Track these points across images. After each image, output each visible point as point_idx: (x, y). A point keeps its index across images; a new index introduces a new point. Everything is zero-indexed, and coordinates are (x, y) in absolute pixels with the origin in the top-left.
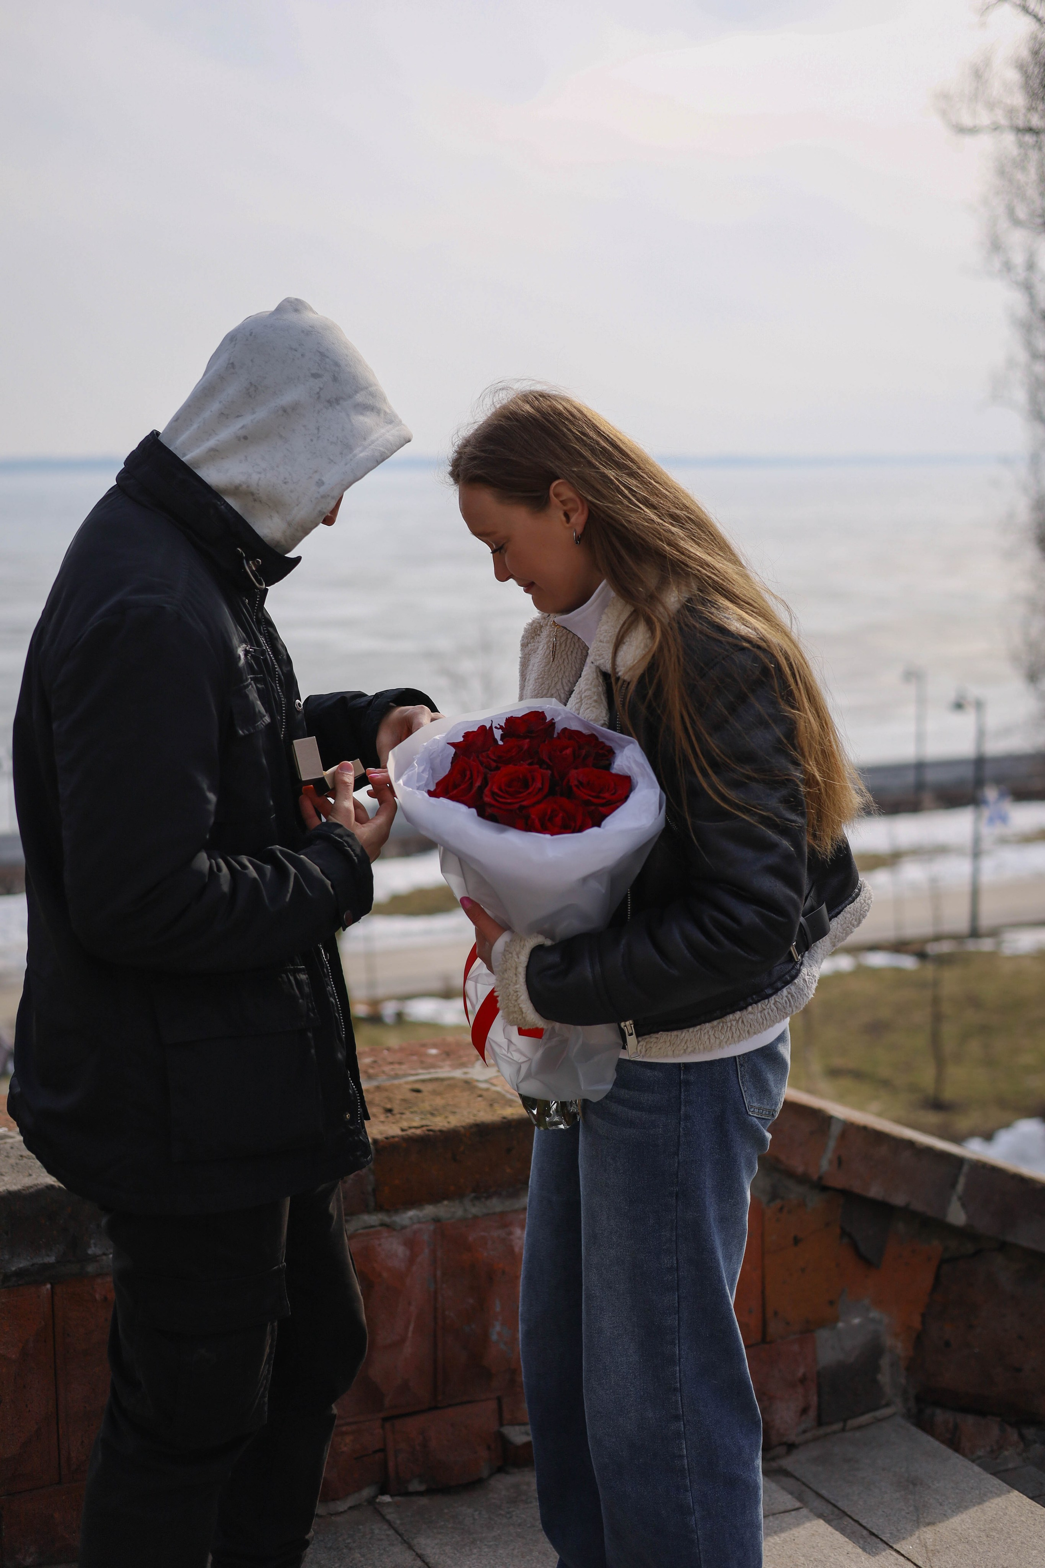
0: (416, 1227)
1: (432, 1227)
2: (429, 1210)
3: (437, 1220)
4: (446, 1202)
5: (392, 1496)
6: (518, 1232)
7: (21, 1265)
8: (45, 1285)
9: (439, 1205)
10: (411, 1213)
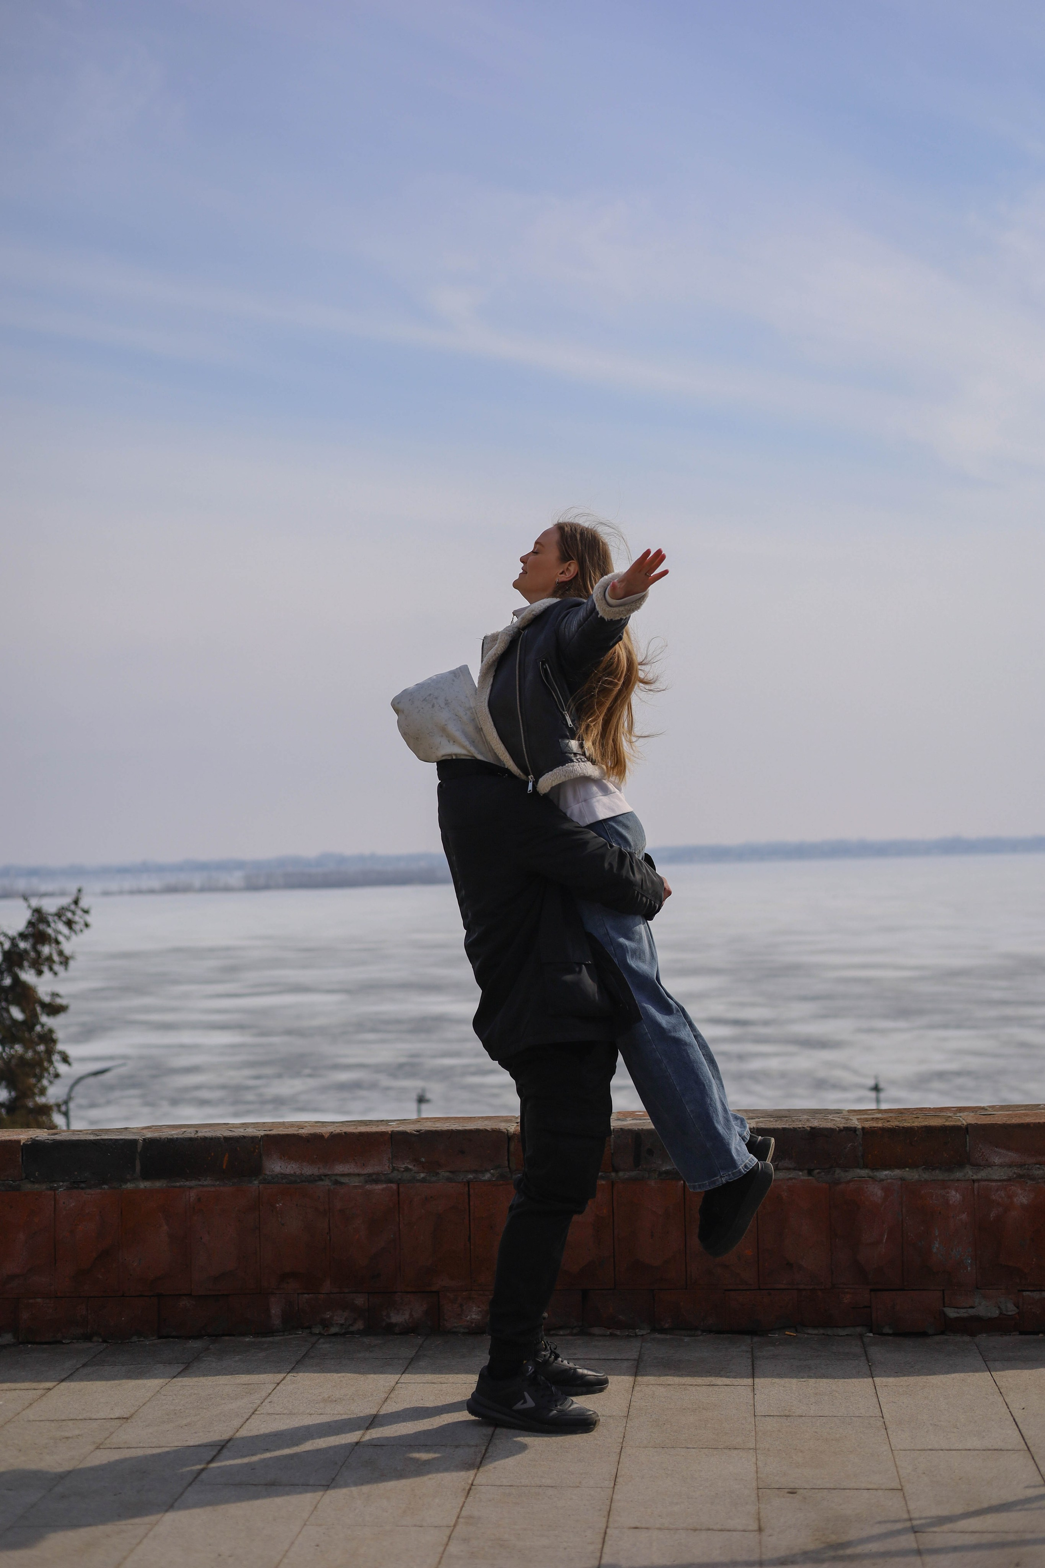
0: (889, 1181)
1: (899, 1183)
2: (897, 1172)
3: (902, 1179)
4: (907, 1169)
5: (873, 1334)
6: (953, 1193)
7: (667, 1168)
8: (680, 1181)
9: (903, 1170)
10: (887, 1172)
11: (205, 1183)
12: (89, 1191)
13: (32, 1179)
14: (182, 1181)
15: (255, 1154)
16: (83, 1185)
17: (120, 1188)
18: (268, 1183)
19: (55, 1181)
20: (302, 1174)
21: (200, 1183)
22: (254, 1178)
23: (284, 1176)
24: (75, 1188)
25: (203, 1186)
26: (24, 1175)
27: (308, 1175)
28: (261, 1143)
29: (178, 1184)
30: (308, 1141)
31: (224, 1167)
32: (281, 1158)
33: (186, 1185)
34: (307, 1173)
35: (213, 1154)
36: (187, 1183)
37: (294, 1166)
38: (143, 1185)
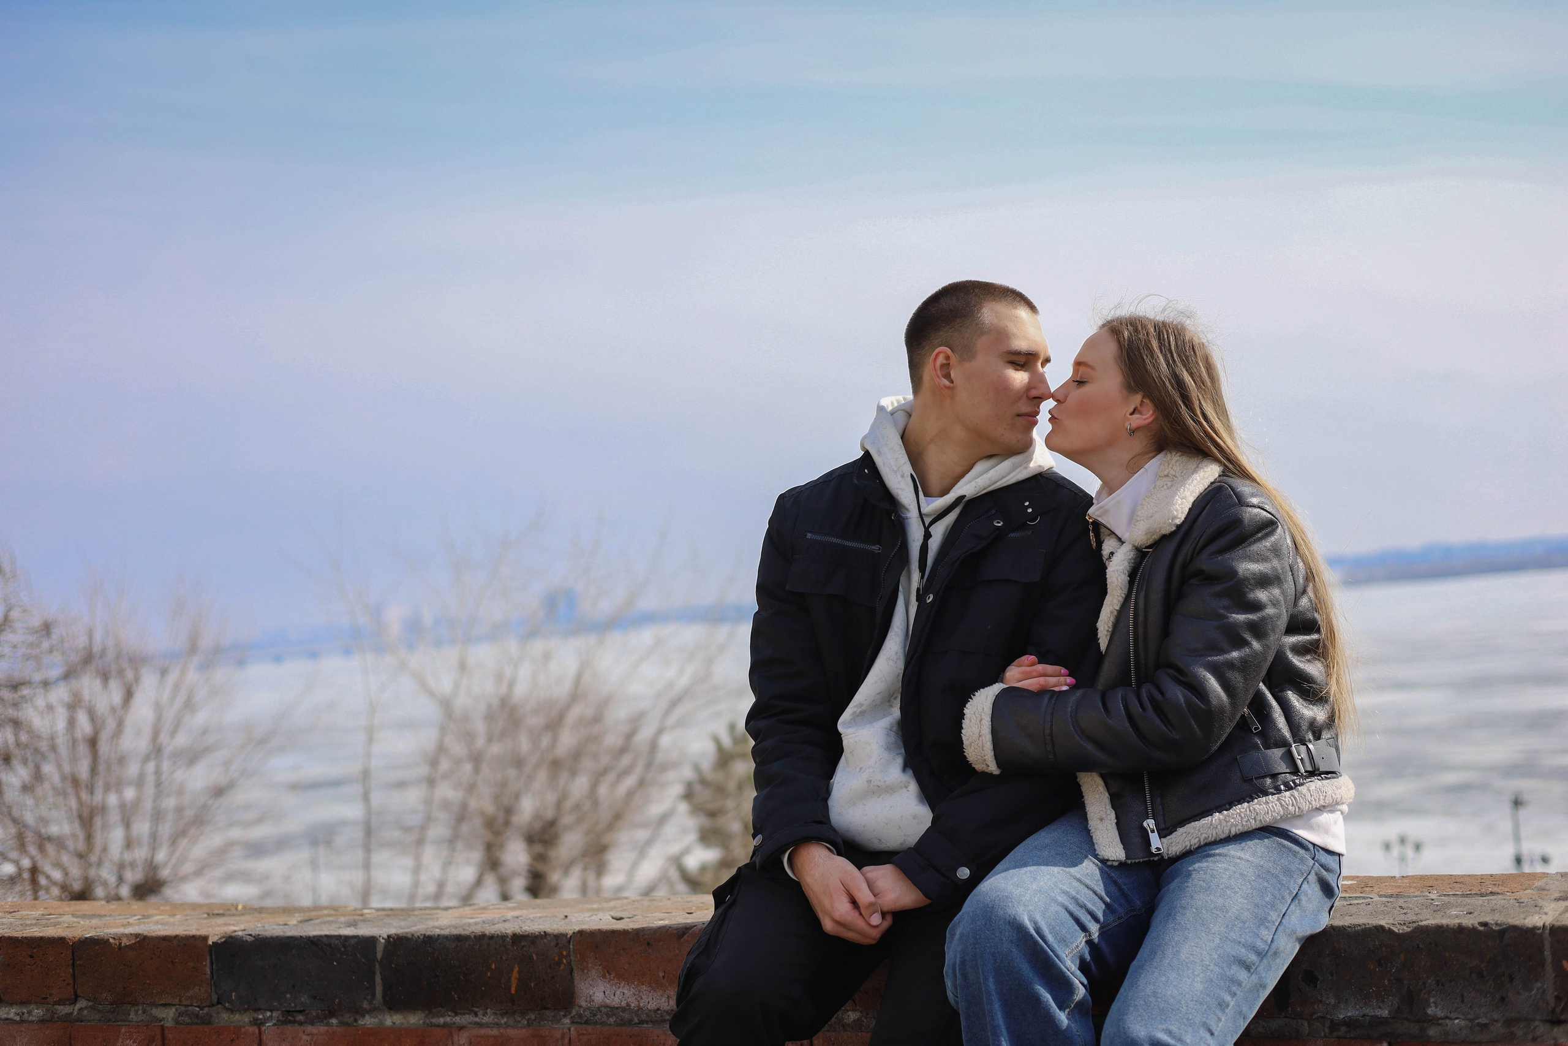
11: (485, 1020)
12: (309, 1028)
13: (227, 1005)
14: (450, 1016)
15: (562, 967)
16: (301, 1018)
17: (355, 1024)
18: (586, 1023)
19: (260, 1009)
20: (640, 1008)
21: (477, 1019)
22: (562, 1013)
23: (612, 1010)
24: (290, 1022)
25: (480, 1025)
26: (215, 998)
27: (650, 1011)
28: (571, 947)
29: (442, 1020)
30: (648, 944)
31: (513, 991)
32: (604, 976)
33: (454, 1023)
34: (649, 1007)
35: (493, 966)
36: (457, 1019)
37: (626, 992)
38: (391, 1020)
